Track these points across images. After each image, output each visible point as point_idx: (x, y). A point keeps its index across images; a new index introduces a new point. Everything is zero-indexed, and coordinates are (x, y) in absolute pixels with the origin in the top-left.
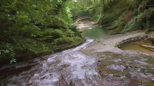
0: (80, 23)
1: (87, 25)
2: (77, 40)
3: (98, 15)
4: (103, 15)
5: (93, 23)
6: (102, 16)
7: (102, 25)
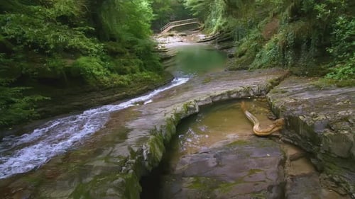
0: (172, 36)
1: (186, 42)
2: (141, 81)
3: (213, 20)
4: (225, 21)
5: (202, 36)
6: (221, 22)
7: (219, 42)
